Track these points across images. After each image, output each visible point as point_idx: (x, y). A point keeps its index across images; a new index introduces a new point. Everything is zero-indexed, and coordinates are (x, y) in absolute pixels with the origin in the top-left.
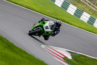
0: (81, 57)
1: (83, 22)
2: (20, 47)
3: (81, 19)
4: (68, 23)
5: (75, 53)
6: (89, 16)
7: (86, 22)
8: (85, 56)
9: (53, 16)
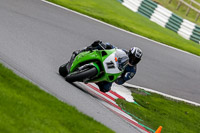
0: (153, 99)
1: (155, 26)
2: (25, 78)
3: (153, 19)
4: (125, 28)
5: (140, 91)
6: (169, 13)
7: (163, 25)
8: (162, 97)
9: (94, 14)
